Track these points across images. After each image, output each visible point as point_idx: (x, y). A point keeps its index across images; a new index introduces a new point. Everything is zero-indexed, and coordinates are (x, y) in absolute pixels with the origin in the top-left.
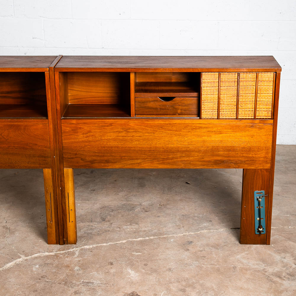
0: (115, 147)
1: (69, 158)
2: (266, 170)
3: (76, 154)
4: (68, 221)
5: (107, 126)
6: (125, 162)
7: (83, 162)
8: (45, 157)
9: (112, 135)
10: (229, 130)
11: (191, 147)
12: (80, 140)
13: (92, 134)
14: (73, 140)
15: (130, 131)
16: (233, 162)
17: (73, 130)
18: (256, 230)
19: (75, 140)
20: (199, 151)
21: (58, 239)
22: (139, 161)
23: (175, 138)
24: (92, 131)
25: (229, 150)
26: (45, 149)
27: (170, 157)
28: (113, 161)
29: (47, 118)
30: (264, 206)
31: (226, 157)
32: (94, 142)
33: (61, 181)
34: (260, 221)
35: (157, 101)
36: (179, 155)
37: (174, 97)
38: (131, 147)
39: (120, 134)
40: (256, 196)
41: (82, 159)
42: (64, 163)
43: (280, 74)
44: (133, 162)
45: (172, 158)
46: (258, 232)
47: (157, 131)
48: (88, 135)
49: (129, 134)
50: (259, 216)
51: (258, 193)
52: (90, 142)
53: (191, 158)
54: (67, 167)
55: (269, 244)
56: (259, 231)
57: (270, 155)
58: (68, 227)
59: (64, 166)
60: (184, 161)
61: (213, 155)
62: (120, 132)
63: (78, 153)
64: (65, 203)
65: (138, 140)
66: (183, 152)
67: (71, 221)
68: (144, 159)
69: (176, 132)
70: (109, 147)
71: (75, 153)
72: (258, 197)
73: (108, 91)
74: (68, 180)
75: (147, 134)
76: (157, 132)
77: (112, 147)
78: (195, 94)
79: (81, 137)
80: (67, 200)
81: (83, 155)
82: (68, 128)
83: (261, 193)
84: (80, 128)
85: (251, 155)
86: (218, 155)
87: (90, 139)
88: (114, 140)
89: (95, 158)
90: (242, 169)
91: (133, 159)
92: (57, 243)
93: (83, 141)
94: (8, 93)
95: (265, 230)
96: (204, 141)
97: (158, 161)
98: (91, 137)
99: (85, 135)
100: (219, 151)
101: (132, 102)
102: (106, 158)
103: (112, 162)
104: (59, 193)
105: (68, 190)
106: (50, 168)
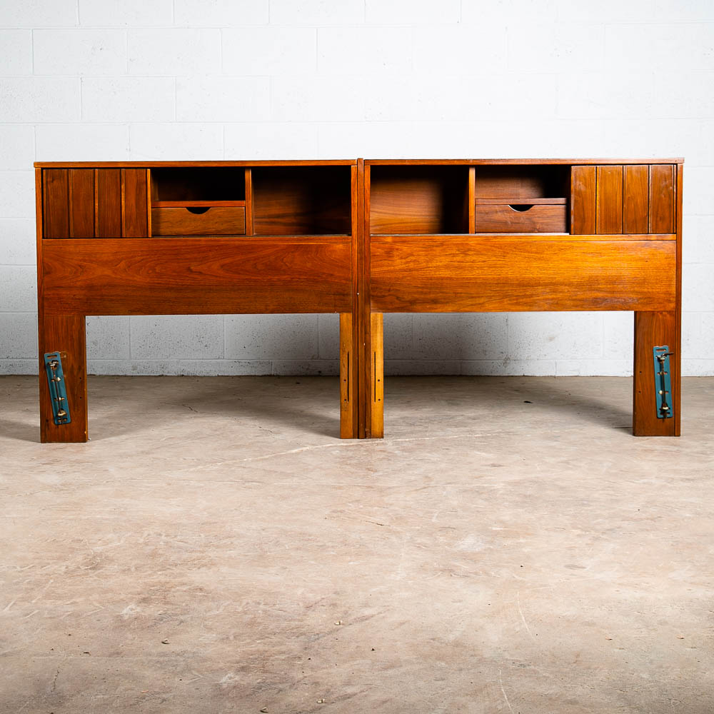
0: (447, 278)
1: (379, 297)
2: (669, 312)
3: (389, 290)
4: (373, 399)
5: (437, 246)
6: (462, 302)
7: (398, 302)
8: (344, 295)
9: (445, 261)
10: (613, 251)
11: (559, 278)
12: (397, 268)
13: (413, 258)
14: (385, 268)
15: (470, 253)
16: (620, 300)
17: (387, 253)
18: (659, 412)
19: (389, 268)
20: (570, 284)
21: (357, 428)
22: (482, 300)
23: (535, 264)
24: (414, 254)
25: (613, 282)
26: (344, 282)
27: (528, 293)
28: (443, 300)
29: (350, 235)
30: (669, 371)
31: (610, 292)
32: (417, 270)
33: (365, 333)
34: (663, 396)
35: (507, 211)
36: (540, 289)
37: (531, 206)
38: (471, 279)
39: (455, 259)
41: (397, 298)
42: (372, 305)
43: (682, 167)
44: (474, 303)
45: (531, 296)
46: (661, 414)
47: (508, 253)
48: (408, 260)
49: (468, 258)
50: (663, 388)
51: (659, 350)
52: (410, 270)
53: (559, 295)
54: (374, 311)
55: (679, 435)
56: (663, 412)
57: (674, 289)
58: (372, 410)
59: (372, 309)
60: (548, 299)
61: (591, 290)
62: (454, 255)
63: (392, 288)
64: (370, 369)
65: (481, 268)
66: (546, 285)
67: (377, 399)
68: (491, 297)
69: (536, 255)
70: (438, 279)
71: (388, 287)
72: (659, 356)
74: (376, 330)
75: (494, 258)
76: (508, 256)
77: (442, 279)
78: (562, 200)
79: (398, 264)
80: (373, 364)
81: (399, 291)
82: (379, 250)
83: (663, 349)
84: (397, 249)
85: (646, 290)
86: (599, 290)
87: (411, 265)
88: (447, 267)
89: (417, 296)
90: (633, 312)
91: (472, 297)
92: (354, 438)
93: (400, 270)
94: (278, 216)
95: (671, 411)
96: (577, 268)
97: (510, 300)
98: (412, 264)
99: (404, 261)
100: (599, 284)
101: (472, 213)
102: (432, 296)
103: (442, 303)
104: (361, 351)
105: (376, 347)
106: (350, 312)
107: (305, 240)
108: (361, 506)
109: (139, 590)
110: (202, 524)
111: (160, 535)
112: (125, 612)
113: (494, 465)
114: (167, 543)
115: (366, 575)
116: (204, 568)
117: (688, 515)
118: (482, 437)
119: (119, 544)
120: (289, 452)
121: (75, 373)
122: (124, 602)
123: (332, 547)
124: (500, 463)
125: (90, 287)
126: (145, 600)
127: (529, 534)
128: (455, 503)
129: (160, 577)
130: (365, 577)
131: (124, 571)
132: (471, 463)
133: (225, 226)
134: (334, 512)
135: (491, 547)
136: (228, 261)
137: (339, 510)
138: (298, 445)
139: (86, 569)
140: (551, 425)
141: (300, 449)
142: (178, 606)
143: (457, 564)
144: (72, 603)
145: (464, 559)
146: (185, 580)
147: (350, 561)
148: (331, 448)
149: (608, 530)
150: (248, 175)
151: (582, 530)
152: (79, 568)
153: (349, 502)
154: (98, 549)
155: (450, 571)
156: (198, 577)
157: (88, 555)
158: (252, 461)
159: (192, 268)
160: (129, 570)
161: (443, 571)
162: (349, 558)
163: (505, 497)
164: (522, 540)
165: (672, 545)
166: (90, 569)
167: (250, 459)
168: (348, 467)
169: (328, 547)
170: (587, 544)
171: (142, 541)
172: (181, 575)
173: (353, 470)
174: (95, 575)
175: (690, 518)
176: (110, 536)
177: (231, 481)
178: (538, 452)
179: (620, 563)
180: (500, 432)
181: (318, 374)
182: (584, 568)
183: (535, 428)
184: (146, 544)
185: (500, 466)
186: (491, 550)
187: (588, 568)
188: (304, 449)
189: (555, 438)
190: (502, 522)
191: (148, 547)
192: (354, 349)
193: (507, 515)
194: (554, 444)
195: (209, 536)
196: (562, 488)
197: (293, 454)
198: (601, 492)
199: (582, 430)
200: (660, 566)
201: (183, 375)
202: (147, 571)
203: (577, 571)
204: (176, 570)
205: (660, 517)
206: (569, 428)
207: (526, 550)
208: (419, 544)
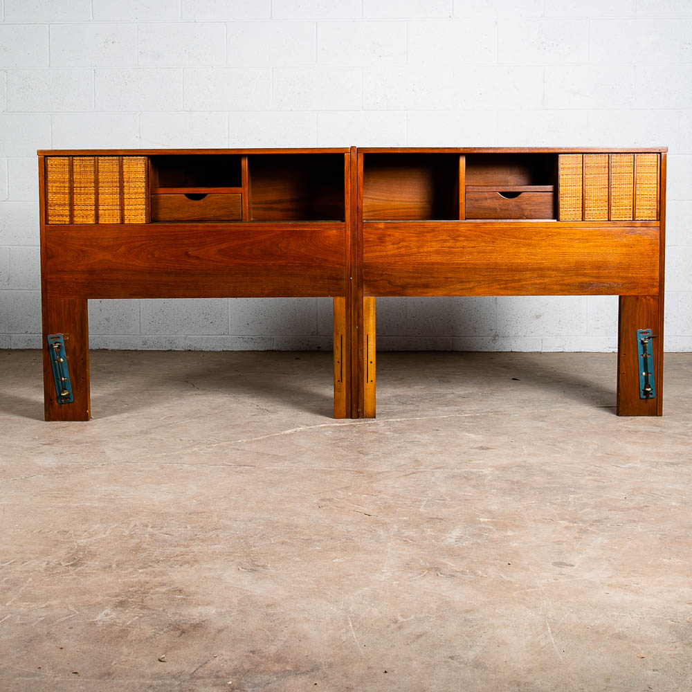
0: (438, 263)
1: (372, 281)
2: (653, 297)
3: (382, 275)
4: (365, 380)
5: (428, 232)
6: (452, 287)
7: (390, 286)
8: (337, 279)
9: (436, 246)
10: (598, 237)
11: (546, 263)
12: (389, 253)
13: (405, 244)
14: (378, 254)
15: (460, 239)
16: (605, 285)
17: (379, 238)
18: (642, 392)
19: (382, 253)
20: (557, 270)
21: (350, 409)
22: (472, 285)
23: (523, 250)
24: (406, 239)
25: (599, 268)
26: (338, 266)
27: (516, 278)
28: (434, 285)
29: (343, 221)
30: (652, 353)
31: (596, 277)
32: (409, 255)
33: (358, 317)
34: (646, 378)
35: (497, 198)
36: (528, 274)
37: (520, 193)
38: (461, 264)
39: (445, 244)
40: (641, 338)
41: (390, 282)
42: (364, 289)
43: (665, 156)
44: (464, 287)
45: (519, 281)
46: (644, 395)
47: (497, 239)
48: (400, 245)
49: (458, 244)
50: (646, 370)
51: (642, 333)
52: (402, 255)
53: (546, 280)
54: (367, 295)
55: (661, 415)
56: (646, 393)
57: (657, 274)
58: (365, 391)
59: (364, 293)
60: (536, 284)
61: (577, 275)
62: (445, 241)
63: (384, 273)
64: (362, 351)
65: (471, 253)
66: (534, 270)
67: (369, 380)
68: (479, 282)
69: (525, 241)
70: (428, 264)
71: (380, 272)
72: (643, 339)
73: (419, 200)
74: (369, 314)
75: (484, 244)
76: (497, 241)
77: (433, 264)
78: (550, 188)
79: (390, 249)
80: (365, 346)
81: (391, 275)
82: (372, 236)
83: (647, 333)
84: (389, 235)
85: (630, 275)
86: (585, 275)
87: (403, 251)
88: (437, 252)
89: (408, 280)
90: (618, 296)
91: (462, 282)
92: (347, 417)
93: (393, 255)
94: (275, 202)
95: (653, 392)
96: (564, 254)
97: (499, 285)
98: (403, 249)
99: (396, 246)
100: (585, 269)
101: (462, 200)
102: (423, 280)
103: (433, 287)
104: (354, 334)
105: (368, 330)
106: (343, 296)
107: (300, 226)
108: (350, 494)
109: (117, 591)
110: (190, 514)
111: (147, 526)
112: (99, 618)
113: (482, 448)
114: (152, 535)
115: (351, 575)
116: (186, 566)
117: (674, 504)
118: (472, 417)
119: (104, 536)
120: (282, 433)
121: (77, 354)
122: (99, 606)
123: (319, 541)
124: (489, 445)
125: (91, 272)
126: (122, 604)
127: (516, 526)
128: (443, 490)
129: (141, 576)
130: (350, 577)
131: (105, 568)
132: (460, 446)
133: (222, 212)
134: (322, 500)
135: (479, 541)
136: (224, 246)
137: (328, 497)
138: (292, 425)
139: (66, 566)
140: (537, 404)
141: (295, 430)
142: (154, 612)
143: (444, 561)
144: (47, 607)
145: (452, 555)
146: (165, 579)
147: (335, 558)
148: (323, 429)
149: (596, 521)
150: (245, 163)
151: (570, 522)
152: (60, 564)
153: (338, 489)
154: (82, 542)
155: (436, 569)
156: (178, 576)
157: (72, 549)
158: (247, 442)
159: (190, 253)
160: (110, 567)
161: (429, 569)
162: (335, 555)
163: (493, 483)
164: (509, 533)
165: (660, 539)
166: (72, 565)
167: (245, 440)
168: (340, 449)
169: (314, 541)
170: (576, 538)
171: (127, 533)
172: (162, 573)
173: (345, 453)
174: (76, 573)
175: (676, 507)
176: (96, 527)
177: (224, 464)
178: (526, 433)
179: (609, 561)
180: (489, 412)
181: (317, 349)
182: (572, 566)
183: (523, 408)
184: (131, 537)
185: (488, 448)
186: (479, 544)
187: (577, 565)
188: (299, 429)
189: (541, 418)
190: (490, 512)
191: (133, 541)
192: (347, 331)
193: (494, 504)
194: (540, 424)
195: (196, 527)
196: (549, 474)
197: (287, 435)
198: (587, 478)
199: (567, 409)
200: (650, 563)
201: (190, 350)
202: (128, 568)
203: (565, 570)
204: (157, 568)
205: (646, 506)
206: (555, 408)
207: (514, 544)
208: (406, 537)
